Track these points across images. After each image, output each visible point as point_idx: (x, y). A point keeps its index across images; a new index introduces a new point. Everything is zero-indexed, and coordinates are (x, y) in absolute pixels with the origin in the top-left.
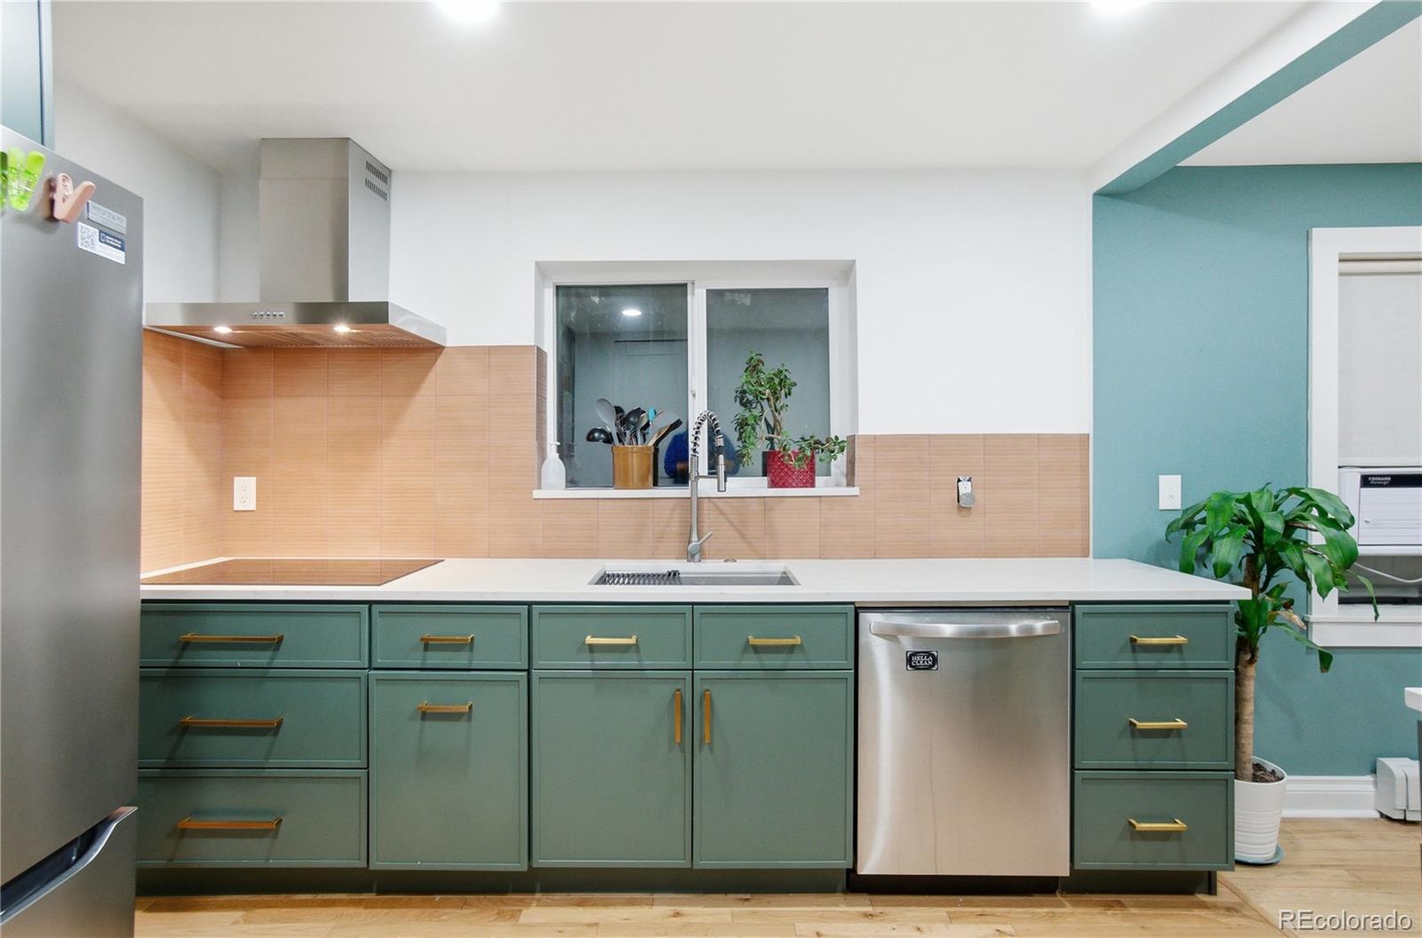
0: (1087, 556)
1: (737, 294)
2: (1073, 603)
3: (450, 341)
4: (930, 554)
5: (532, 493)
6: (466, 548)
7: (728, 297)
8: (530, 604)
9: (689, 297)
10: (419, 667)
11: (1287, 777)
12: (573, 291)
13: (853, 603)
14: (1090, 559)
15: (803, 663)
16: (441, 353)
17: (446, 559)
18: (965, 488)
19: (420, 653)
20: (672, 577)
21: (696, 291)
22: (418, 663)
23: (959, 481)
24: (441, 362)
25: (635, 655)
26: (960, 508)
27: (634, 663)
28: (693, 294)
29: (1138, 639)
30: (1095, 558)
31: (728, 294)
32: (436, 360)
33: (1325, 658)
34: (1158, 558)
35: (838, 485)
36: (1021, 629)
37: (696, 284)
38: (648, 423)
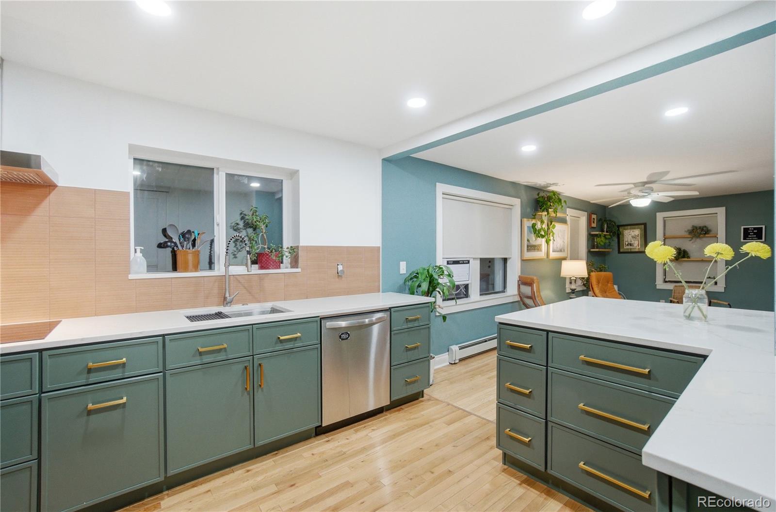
0: (379, 292)
1: (241, 177)
2: (390, 308)
3: (61, 182)
4: (328, 295)
5: (128, 276)
6: (77, 312)
7: (236, 178)
8: (163, 336)
9: (215, 175)
10: (85, 384)
11: (436, 357)
12: (145, 163)
13: (318, 317)
14: (381, 293)
15: (301, 344)
16: (54, 189)
17: (63, 320)
18: (340, 268)
19: (85, 375)
20: (219, 315)
21: (220, 173)
22: (83, 382)
23: (338, 265)
24: (53, 196)
25: (224, 353)
26: (339, 276)
27: (224, 357)
28: (218, 174)
29: (409, 318)
30: (382, 292)
31: (236, 176)
32: (49, 194)
33: (444, 318)
34: (401, 290)
35: (287, 268)
36: (369, 321)
37: (220, 169)
38: (195, 237)
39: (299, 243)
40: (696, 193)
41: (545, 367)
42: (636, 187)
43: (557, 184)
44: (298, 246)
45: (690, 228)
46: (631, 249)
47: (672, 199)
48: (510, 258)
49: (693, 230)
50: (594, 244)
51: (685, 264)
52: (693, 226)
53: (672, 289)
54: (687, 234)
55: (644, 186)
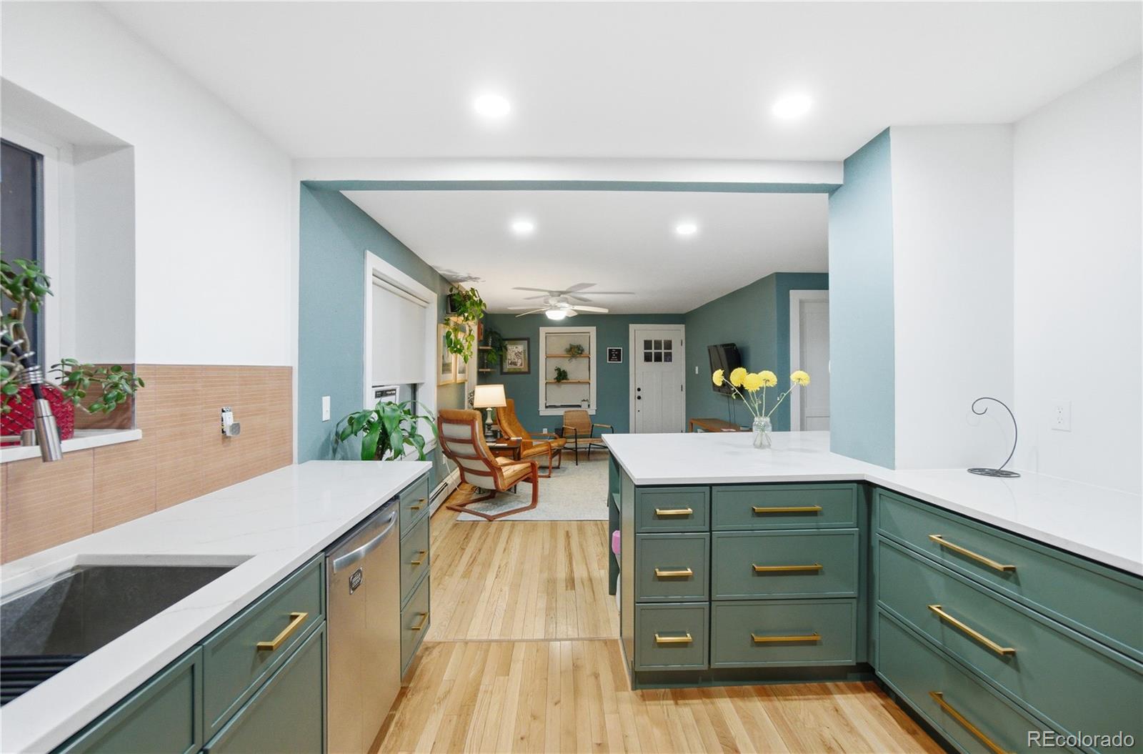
2: (398, 494)
14: (295, 466)
23: (223, 410)
26: (224, 439)
30: (298, 463)
34: (323, 454)
39: (133, 356)
40: (605, 311)
41: (709, 533)
42: (553, 296)
43: (479, 278)
44: (133, 365)
45: (568, 347)
46: (515, 369)
47: (576, 314)
48: (422, 384)
49: (571, 348)
50: (484, 362)
51: (563, 386)
52: (570, 345)
53: (562, 414)
54: (564, 353)
55: (559, 296)
